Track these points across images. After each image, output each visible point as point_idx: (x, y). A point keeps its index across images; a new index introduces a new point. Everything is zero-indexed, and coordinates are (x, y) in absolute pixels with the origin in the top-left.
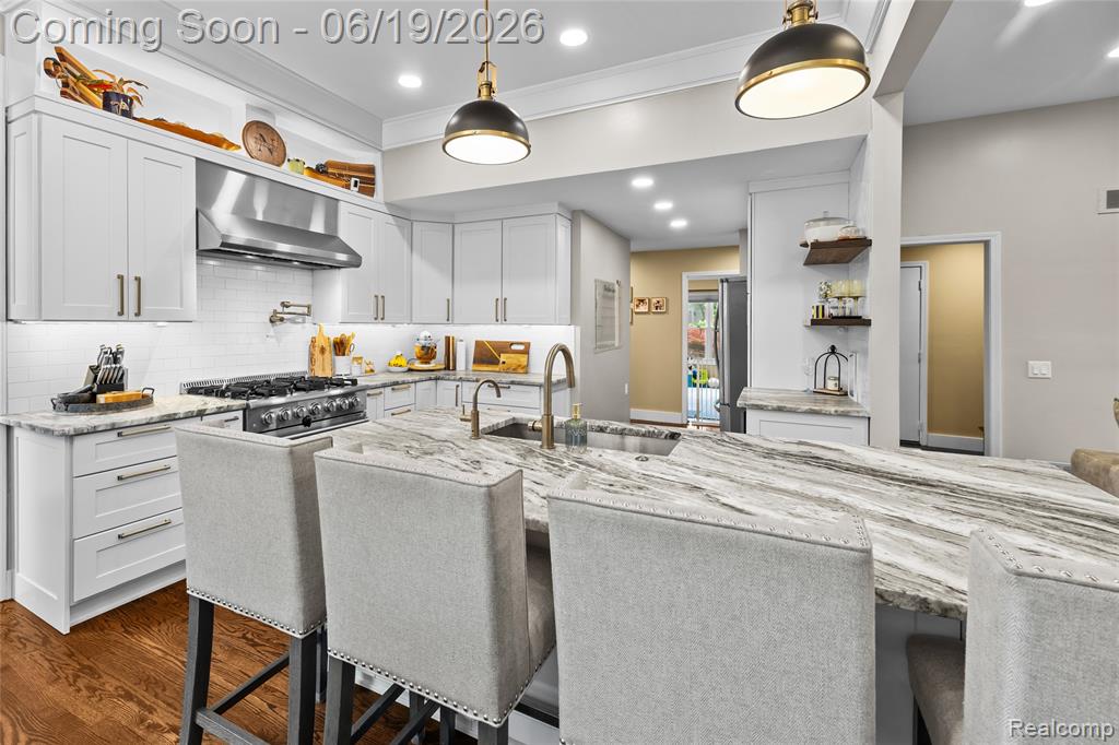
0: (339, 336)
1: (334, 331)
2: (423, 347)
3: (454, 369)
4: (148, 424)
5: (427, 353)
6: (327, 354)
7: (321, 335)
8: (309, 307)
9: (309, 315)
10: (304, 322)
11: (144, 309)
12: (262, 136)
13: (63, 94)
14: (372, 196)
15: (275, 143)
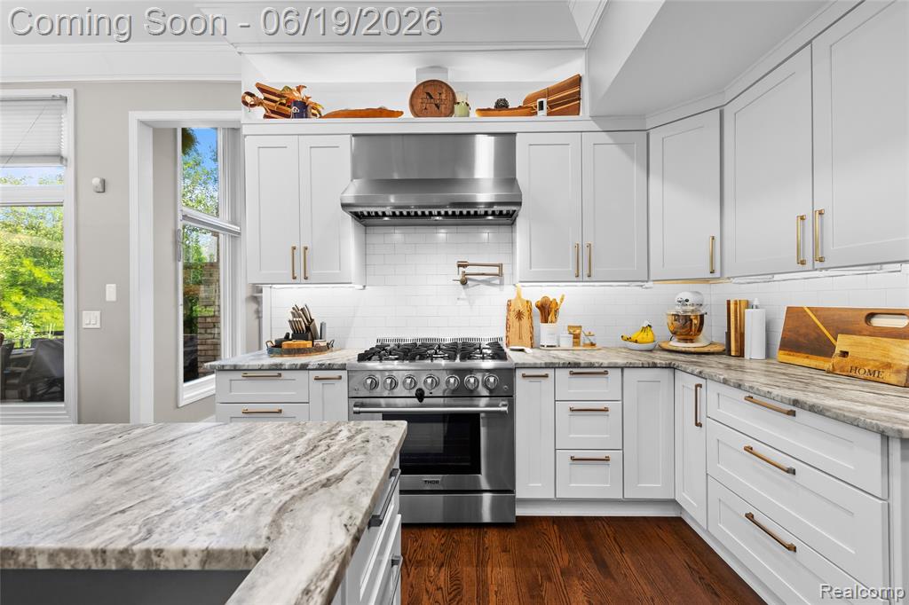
0: (540, 299)
1: (535, 294)
2: (676, 317)
3: (741, 354)
4: (260, 370)
5: (688, 326)
6: (525, 320)
7: (519, 297)
8: (500, 266)
9: (500, 275)
10: (501, 284)
11: (312, 272)
12: (428, 94)
13: (266, 116)
14: (578, 114)
15: (443, 96)
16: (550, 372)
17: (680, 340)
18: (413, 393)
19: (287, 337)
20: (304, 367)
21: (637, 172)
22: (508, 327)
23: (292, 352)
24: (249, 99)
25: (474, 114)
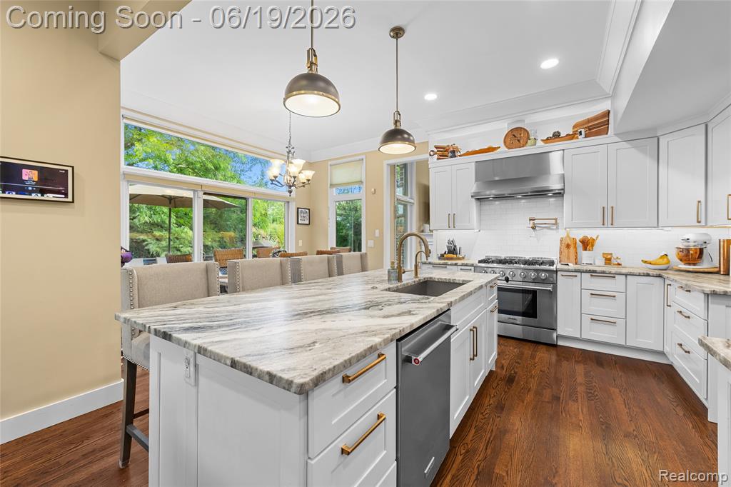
3: (727, 273)
4: (439, 264)
6: (572, 249)
7: (568, 236)
8: (556, 219)
9: (556, 224)
10: (557, 228)
11: (456, 225)
12: (514, 135)
13: (438, 159)
14: (607, 134)
15: (522, 135)
16: (579, 274)
17: (685, 264)
18: (504, 278)
19: (445, 253)
20: (456, 264)
21: (650, 163)
22: (561, 253)
23: (448, 259)
24: (432, 153)
25: (540, 143)
